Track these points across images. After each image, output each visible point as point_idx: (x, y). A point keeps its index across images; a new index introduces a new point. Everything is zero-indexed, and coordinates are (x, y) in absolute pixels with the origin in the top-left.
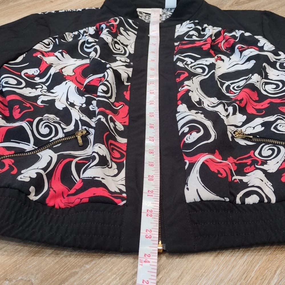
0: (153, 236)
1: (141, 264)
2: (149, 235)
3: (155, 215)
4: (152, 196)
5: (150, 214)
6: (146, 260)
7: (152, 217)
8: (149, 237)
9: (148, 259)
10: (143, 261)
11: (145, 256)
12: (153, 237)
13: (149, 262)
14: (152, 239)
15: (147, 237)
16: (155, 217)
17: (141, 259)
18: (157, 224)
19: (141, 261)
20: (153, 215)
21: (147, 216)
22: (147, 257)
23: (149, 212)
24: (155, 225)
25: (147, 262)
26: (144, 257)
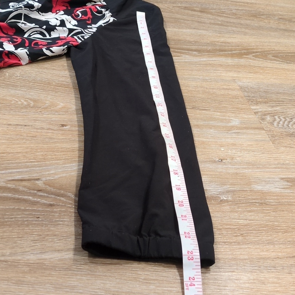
0: (194, 257)
1: (187, 288)
2: (191, 257)
3: (193, 236)
4: (186, 220)
5: (188, 236)
6: (191, 283)
7: (191, 238)
8: (191, 259)
9: (193, 283)
10: (189, 285)
11: (190, 279)
12: (195, 259)
13: (194, 285)
14: (195, 260)
15: (189, 258)
16: (193, 238)
17: (187, 283)
18: (197, 244)
19: (187, 285)
20: (191, 237)
21: (186, 238)
22: (192, 280)
23: (187, 234)
24: (195, 246)
25: (193, 285)
26: (189, 281)
